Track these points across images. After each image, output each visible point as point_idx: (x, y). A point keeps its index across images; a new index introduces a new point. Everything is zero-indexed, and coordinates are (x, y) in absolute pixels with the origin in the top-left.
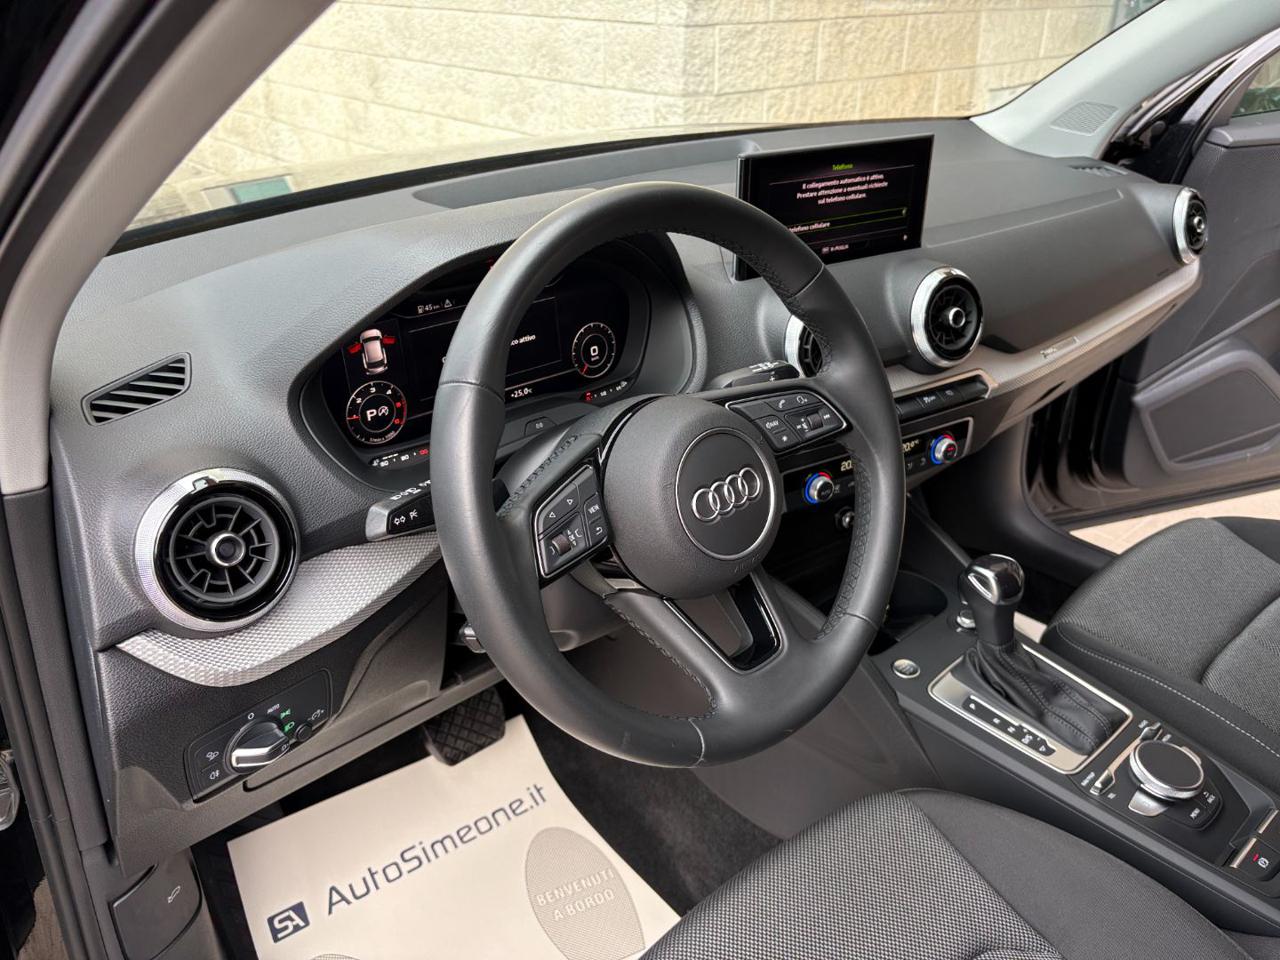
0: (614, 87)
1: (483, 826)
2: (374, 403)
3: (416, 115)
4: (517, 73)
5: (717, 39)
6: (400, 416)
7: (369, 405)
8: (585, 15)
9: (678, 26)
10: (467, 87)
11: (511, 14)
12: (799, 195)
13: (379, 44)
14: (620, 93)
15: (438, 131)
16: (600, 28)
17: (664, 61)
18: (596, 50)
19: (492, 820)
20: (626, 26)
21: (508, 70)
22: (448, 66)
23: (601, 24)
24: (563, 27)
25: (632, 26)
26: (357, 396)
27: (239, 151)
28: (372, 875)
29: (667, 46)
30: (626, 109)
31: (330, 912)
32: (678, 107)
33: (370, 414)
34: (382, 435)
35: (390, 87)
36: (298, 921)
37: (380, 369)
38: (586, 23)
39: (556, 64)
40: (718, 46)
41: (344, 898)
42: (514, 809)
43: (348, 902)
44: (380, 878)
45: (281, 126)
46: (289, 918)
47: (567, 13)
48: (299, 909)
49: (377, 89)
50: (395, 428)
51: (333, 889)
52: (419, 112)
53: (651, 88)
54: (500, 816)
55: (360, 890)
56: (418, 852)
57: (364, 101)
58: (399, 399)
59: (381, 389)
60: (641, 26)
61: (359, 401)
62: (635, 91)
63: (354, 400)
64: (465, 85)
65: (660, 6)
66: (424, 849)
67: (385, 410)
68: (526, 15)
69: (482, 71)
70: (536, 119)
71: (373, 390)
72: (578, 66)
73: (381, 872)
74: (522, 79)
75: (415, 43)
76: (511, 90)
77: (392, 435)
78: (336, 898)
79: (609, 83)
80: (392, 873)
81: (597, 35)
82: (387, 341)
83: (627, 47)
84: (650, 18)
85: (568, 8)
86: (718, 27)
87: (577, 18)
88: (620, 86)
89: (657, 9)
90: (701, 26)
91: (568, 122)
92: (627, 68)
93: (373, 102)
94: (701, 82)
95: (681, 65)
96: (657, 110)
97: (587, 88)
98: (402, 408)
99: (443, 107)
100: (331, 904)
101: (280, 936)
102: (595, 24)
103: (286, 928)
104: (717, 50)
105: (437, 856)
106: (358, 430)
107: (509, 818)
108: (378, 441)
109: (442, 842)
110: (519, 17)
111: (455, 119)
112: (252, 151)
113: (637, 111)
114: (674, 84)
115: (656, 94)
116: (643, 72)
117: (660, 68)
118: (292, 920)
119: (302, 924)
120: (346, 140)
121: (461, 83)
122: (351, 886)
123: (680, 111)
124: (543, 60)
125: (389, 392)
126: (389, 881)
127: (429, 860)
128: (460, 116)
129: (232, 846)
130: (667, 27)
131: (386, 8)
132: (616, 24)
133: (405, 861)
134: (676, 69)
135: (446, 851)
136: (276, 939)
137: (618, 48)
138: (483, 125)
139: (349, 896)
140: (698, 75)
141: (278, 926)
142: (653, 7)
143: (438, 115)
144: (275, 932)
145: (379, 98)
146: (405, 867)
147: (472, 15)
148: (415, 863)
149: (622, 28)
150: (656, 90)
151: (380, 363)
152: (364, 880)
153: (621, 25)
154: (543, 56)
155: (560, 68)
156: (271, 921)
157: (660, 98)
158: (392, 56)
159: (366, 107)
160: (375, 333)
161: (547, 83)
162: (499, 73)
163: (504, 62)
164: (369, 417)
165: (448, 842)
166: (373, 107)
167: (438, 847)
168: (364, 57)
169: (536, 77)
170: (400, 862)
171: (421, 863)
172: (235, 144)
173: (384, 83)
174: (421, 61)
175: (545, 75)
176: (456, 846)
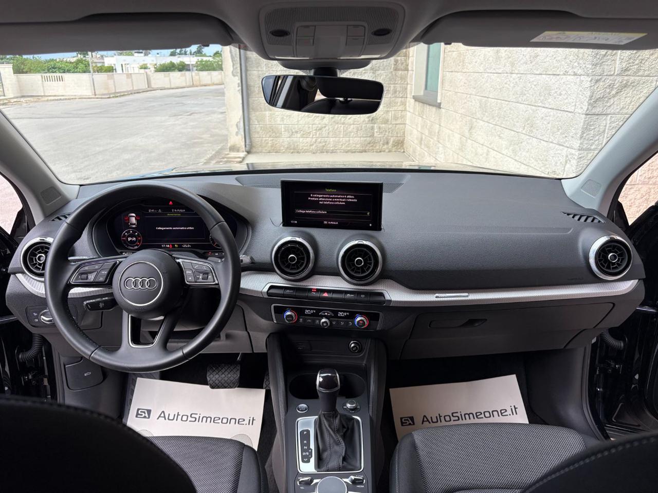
0: (552, 142)
1: (225, 421)
2: (132, 236)
3: (481, 146)
4: (518, 131)
5: (608, 122)
6: (139, 242)
7: (129, 236)
8: (547, 106)
9: (583, 114)
10: (501, 135)
11: (521, 103)
12: (309, 198)
13: (475, 113)
14: (554, 145)
15: (487, 155)
16: (552, 112)
17: (573, 131)
18: (548, 123)
19: (229, 421)
20: (562, 112)
21: (515, 130)
22: (496, 125)
23: (552, 110)
24: (538, 111)
25: (564, 112)
26: (126, 232)
27: (426, 154)
28: (178, 415)
29: (576, 124)
30: (555, 154)
31: (158, 419)
32: (576, 155)
33: (129, 239)
34: (133, 246)
35: (475, 133)
36: (147, 415)
37: (134, 226)
38: (547, 110)
39: (532, 128)
40: (608, 125)
41: (165, 417)
42: (239, 422)
43: (165, 419)
44: (180, 417)
45: (440, 145)
46: (144, 412)
47: (540, 104)
48: (149, 412)
49: (471, 133)
50: (137, 245)
51: (163, 412)
52: (482, 145)
53: (566, 144)
54: (233, 421)
55: (171, 418)
56: (197, 417)
57: (466, 138)
58: (140, 237)
59: (134, 232)
60: (567, 113)
61: (126, 234)
62: (560, 145)
63: (124, 234)
64: (500, 134)
65: (577, 104)
66: (199, 417)
67: (134, 239)
68: (525, 104)
69: (506, 128)
70: (521, 154)
71: (131, 232)
72: (540, 130)
73: (181, 416)
74: (519, 134)
75: (486, 114)
76: (515, 139)
77: (136, 247)
78: (162, 415)
79: (551, 140)
80: (185, 418)
81: (550, 116)
82: (137, 218)
83: (560, 123)
84: (571, 109)
85: (541, 102)
86: (610, 116)
87: (544, 107)
88: (554, 142)
89: (575, 105)
90: (598, 115)
91: (532, 157)
92: (559, 133)
93: (469, 139)
94: (593, 143)
95: (580, 134)
96: (567, 156)
97: (542, 141)
98: (140, 240)
99: (490, 144)
100: (160, 416)
101: (138, 416)
102: (550, 110)
103: (142, 415)
104: (607, 128)
105: (202, 421)
106: (125, 243)
107: (235, 423)
108: (131, 248)
109: (207, 418)
110: (523, 105)
111: (494, 150)
112: (430, 154)
113: (559, 155)
114: (577, 144)
115: (567, 147)
116: (564, 136)
117: (571, 134)
118: (145, 414)
119: (147, 417)
120: (458, 154)
121: (498, 133)
122: (169, 414)
123: (576, 157)
124: (528, 126)
125: (136, 234)
126: (182, 420)
127: (199, 421)
128: (496, 149)
129: (139, 379)
130: (578, 114)
131: (480, 97)
132: (557, 111)
133: (191, 417)
134: (578, 135)
135: (206, 422)
136: (137, 417)
137: (557, 123)
138: (503, 154)
139: (167, 417)
140: (592, 140)
141: (139, 413)
142: (574, 104)
143: (488, 147)
144: (137, 414)
145: (471, 137)
146: (190, 419)
147: (507, 103)
148: (194, 419)
149: (560, 113)
150: (568, 146)
151: (134, 224)
152: (175, 415)
153: (559, 112)
154: (528, 124)
155: (534, 130)
156: (138, 410)
157: (569, 150)
158: (478, 119)
159: (466, 140)
160: (134, 215)
161: (528, 137)
162: (512, 130)
163: (514, 125)
164: (129, 240)
165: (209, 419)
166: (469, 141)
167: (205, 419)
168: (470, 118)
169: (524, 134)
170: (189, 416)
171: (195, 421)
172: (425, 151)
173: (474, 131)
174: (487, 122)
175: (528, 134)
176: (210, 422)
